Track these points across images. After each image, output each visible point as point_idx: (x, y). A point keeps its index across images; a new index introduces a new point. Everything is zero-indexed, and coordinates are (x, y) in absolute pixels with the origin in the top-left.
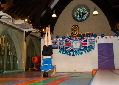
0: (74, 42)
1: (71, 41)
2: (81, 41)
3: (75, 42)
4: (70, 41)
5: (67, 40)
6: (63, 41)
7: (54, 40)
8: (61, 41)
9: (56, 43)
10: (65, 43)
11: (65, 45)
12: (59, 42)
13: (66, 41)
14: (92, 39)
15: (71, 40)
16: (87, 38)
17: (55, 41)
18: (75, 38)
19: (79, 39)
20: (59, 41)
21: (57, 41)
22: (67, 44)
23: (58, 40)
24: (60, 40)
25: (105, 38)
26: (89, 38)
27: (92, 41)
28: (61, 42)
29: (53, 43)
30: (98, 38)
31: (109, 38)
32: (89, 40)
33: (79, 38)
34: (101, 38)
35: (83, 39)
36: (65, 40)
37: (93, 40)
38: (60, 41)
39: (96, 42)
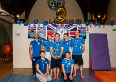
0: (59, 30)
1: (55, 29)
2: (69, 28)
3: (61, 30)
4: (53, 28)
5: (49, 27)
6: (44, 27)
7: (30, 26)
8: (42, 27)
9: (34, 31)
10: (46, 31)
11: (47, 33)
12: (38, 30)
13: (48, 29)
14: (82, 27)
15: (55, 27)
16: (77, 26)
17: (32, 27)
18: (60, 25)
19: (65, 26)
20: (38, 28)
21: (36, 27)
22: (50, 32)
23: (37, 25)
24: (39, 26)
25: (99, 27)
26: (79, 26)
27: (83, 30)
28: (42, 30)
29: (29, 30)
30: (91, 26)
31: (103, 27)
32: (79, 28)
33: (65, 24)
34: (94, 27)
35: (71, 26)
36: (46, 26)
37: (84, 28)
38: (40, 28)
39: (87, 32)
